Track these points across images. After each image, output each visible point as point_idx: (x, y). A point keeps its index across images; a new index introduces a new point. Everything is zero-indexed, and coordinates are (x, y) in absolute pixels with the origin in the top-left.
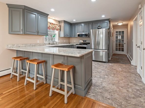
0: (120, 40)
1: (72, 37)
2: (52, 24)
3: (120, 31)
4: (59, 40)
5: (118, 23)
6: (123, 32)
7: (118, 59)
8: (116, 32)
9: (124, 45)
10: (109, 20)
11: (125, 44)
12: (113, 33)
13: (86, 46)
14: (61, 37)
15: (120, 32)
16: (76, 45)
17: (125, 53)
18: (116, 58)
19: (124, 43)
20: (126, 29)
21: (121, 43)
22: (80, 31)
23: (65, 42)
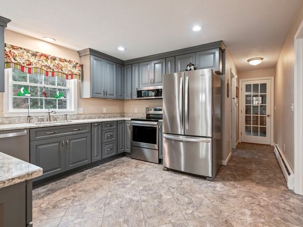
0: (255, 107)
1: (126, 98)
2: (43, 58)
3: (256, 82)
4: (79, 106)
5: (248, 61)
6: (264, 86)
7: (250, 162)
8: (247, 86)
9: (268, 119)
10: (221, 47)
11: (268, 116)
12: (237, 88)
13: (156, 123)
14: (85, 97)
15: (256, 86)
16: (132, 120)
17: (268, 140)
18: (244, 158)
19: (267, 114)
20: (273, 78)
21: (259, 115)
22: (143, 82)
23: (104, 112)
